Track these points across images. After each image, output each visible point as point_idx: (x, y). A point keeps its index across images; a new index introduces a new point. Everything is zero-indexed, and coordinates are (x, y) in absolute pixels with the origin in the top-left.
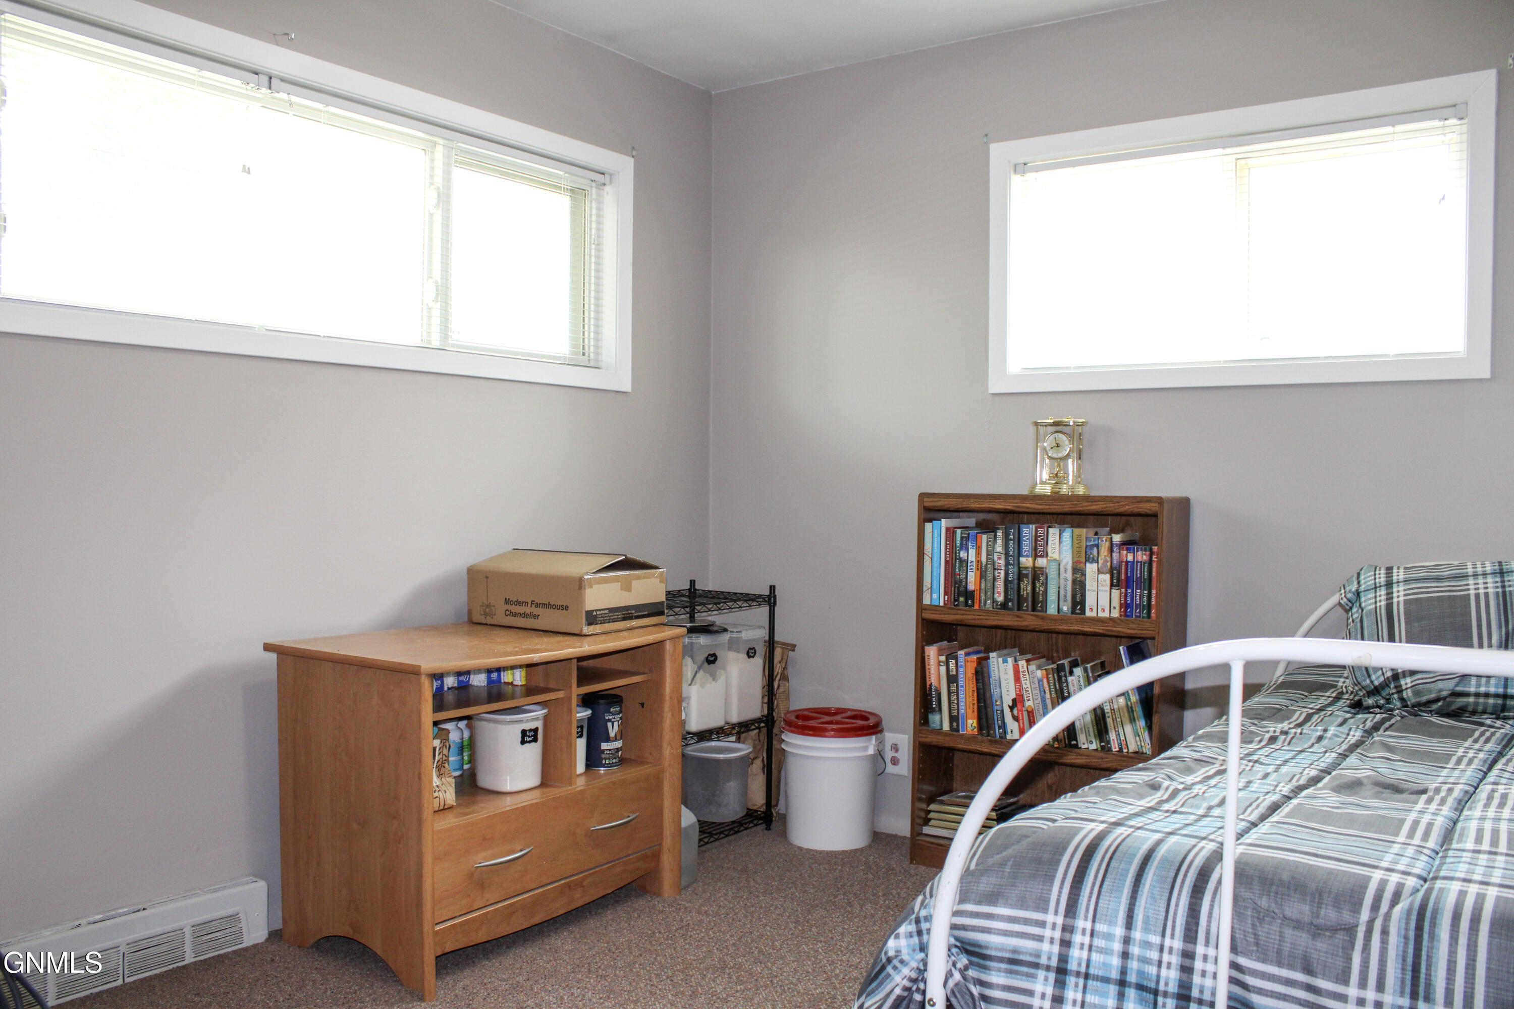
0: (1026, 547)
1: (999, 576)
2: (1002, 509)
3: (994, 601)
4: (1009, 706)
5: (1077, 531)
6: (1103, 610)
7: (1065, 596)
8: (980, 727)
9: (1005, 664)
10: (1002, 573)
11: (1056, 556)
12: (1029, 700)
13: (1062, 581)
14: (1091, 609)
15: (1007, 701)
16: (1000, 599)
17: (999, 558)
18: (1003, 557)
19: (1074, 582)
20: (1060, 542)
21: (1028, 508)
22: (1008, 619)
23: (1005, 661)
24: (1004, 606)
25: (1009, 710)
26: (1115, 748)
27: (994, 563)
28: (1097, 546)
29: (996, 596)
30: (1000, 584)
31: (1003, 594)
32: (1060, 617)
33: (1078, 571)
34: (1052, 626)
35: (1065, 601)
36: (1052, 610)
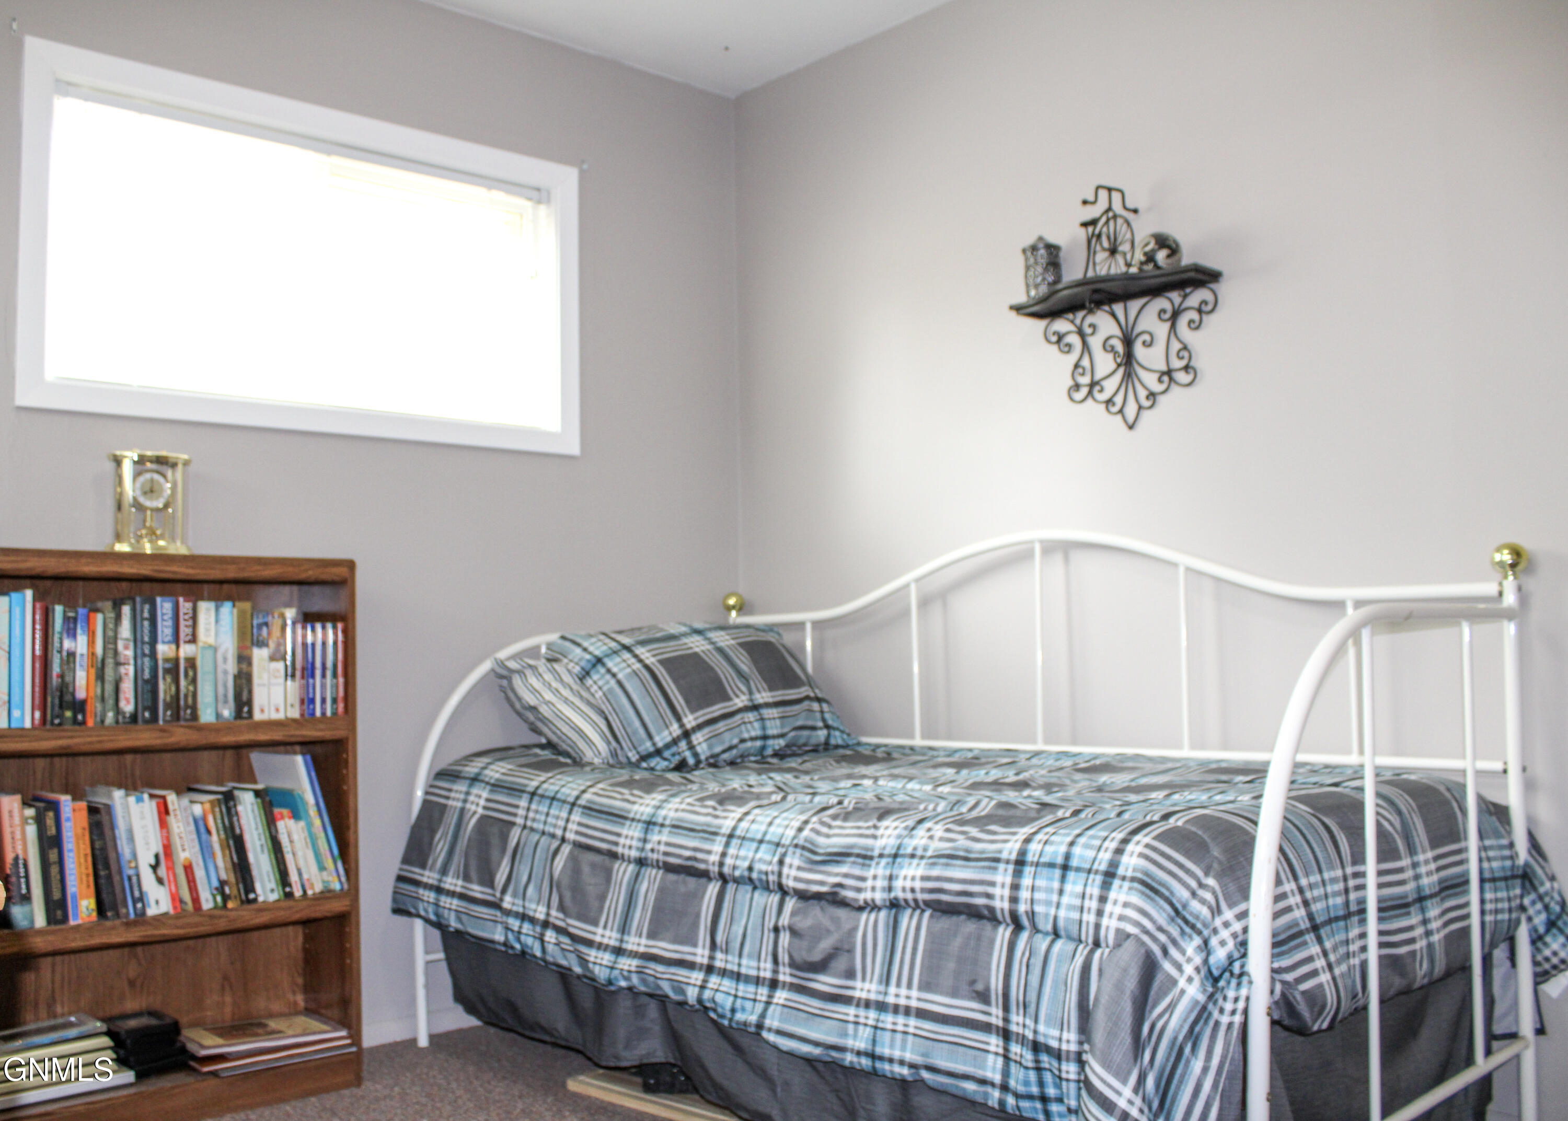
0: (165, 629)
1: (126, 674)
2: (134, 574)
3: (118, 711)
4: (151, 866)
5: (240, 604)
6: (277, 710)
7: (226, 696)
8: (101, 909)
9: (141, 804)
10: (131, 669)
11: (211, 640)
12: (184, 850)
13: (220, 676)
14: (262, 711)
15: (145, 859)
16: (128, 707)
17: (126, 648)
18: (131, 645)
19: (237, 677)
20: (217, 621)
21: (174, 573)
22: (144, 737)
23: (140, 800)
24: (134, 718)
25: (150, 871)
26: (298, 893)
27: (116, 652)
28: (266, 624)
29: (122, 704)
30: (127, 687)
31: (132, 701)
32: (220, 726)
33: (244, 659)
34: (213, 739)
35: (226, 702)
36: (207, 716)
